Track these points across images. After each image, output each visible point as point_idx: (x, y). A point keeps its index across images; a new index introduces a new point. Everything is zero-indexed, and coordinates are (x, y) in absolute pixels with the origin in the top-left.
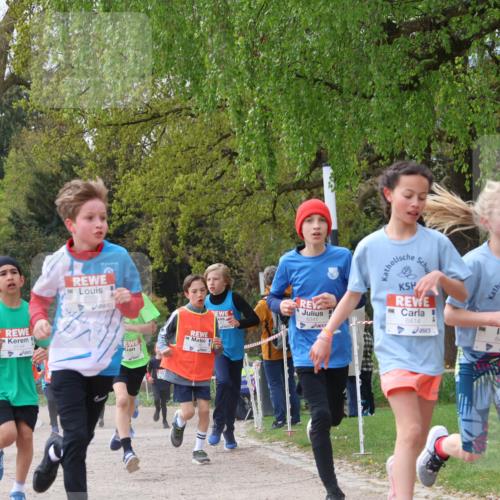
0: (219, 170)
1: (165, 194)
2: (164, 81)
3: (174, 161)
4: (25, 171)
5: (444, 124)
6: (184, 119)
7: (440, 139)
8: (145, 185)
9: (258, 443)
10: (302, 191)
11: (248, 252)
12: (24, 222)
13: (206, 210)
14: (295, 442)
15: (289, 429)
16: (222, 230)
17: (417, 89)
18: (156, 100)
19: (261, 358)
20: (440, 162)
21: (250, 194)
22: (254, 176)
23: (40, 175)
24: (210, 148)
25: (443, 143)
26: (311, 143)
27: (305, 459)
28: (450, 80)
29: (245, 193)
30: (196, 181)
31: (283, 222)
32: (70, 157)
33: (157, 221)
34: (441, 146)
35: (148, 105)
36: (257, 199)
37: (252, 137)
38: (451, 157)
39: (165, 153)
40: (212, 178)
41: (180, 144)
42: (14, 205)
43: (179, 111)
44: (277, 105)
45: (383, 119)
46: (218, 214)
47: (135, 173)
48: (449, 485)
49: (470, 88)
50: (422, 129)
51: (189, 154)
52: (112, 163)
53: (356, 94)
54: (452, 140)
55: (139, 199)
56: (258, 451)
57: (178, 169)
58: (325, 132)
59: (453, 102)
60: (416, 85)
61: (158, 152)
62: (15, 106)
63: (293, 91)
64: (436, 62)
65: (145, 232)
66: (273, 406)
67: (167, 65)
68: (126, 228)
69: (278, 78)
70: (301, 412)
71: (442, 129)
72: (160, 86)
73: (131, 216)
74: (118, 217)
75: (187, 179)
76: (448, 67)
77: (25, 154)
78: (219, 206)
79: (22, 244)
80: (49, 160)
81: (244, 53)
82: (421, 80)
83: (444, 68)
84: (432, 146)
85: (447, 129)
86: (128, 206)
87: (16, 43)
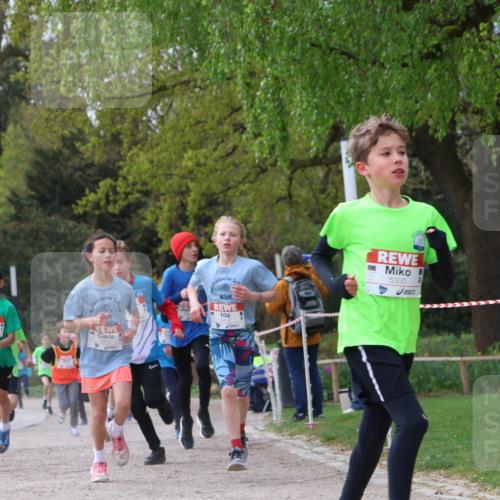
0: (230, 145)
1: (172, 171)
2: (171, 51)
3: (182, 136)
4: (24, 148)
5: (469, 95)
6: (192, 92)
7: (464, 111)
8: (152, 162)
9: (277, 438)
10: (319, 168)
11: (263, 232)
12: (24, 202)
13: (216, 188)
14: (317, 435)
15: (311, 422)
16: (235, 209)
17: (441, 58)
18: (162, 71)
19: (280, 345)
20: (466, 135)
21: (264, 171)
22: (267, 151)
23: (40, 152)
24: (220, 123)
25: (469, 115)
26: (326, 116)
27: (328, 454)
28: (475, 47)
29: (258, 170)
30: (206, 157)
31: (300, 200)
32: (71, 133)
33: (165, 200)
34: (468, 119)
35: (153, 76)
36: (271, 176)
37: (264, 110)
38: (478, 130)
39: (173, 127)
40: (224, 154)
41: (189, 118)
42: (13, 183)
43: (186, 83)
44: (290, 76)
45: (403, 89)
46: (230, 192)
47: (140, 149)
48: (484, 481)
49: (496, 56)
50: (446, 99)
51: (199, 128)
52: (116, 139)
53: (374, 63)
54: (479, 112)
55: (146, 177)
56: (279, 445)
57: (187, 145)
58: (342, 104)
59: (479, 71)
60: (439, 54)
61: (166, 127)
62: (12, 78)
63: (308, 60)
64: (459, 29)
65: (153, 212)
66: (294, 396)
67: (172, 34)
68: (133, 208)
69: (291, 47)
70: (324, 403)
71: (466, 99)
72: (166, 57)
73: (138, 195)
74: (124, 196)
75: (196, 156)
76: (472, 34)
77: (24, 129)
78: (232, 183)
79: (23, 226)
80: (49, 136)
81: (254, 21)
82: (444, 48)
83: (468, 35)
84: (456, 118)
85: (473, 100)
86: (134, 184)
87: (12, 12)
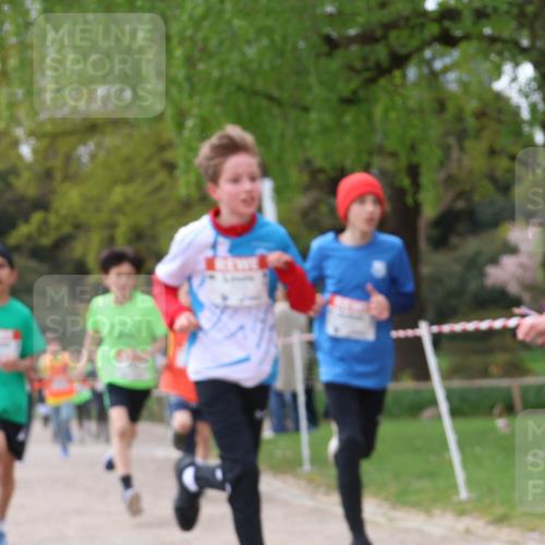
17: (357, 103)
24: (148, 160)
30: (136, 193)
32: (6, 166)
39: (103, 164)
55: (76, 211)
64: (374, 76)
82: (361, 94)
83: (383, 82)
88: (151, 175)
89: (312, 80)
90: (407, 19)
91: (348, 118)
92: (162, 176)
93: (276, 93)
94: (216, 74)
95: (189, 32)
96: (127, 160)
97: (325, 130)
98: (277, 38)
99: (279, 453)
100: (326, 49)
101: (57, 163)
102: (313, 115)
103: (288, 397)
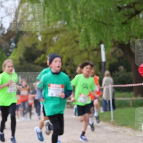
21: (82, 52)
39: (59, 41)
64: (131, 17)
88: (72, 44)
89: (114, 18)
90: (139, 2)
91: (124, 28)
92: (75, 44)
93: (105, 22)
94: (89, 17)
95: (82, 6)
96: (66, 40)
97: (117, 31)
98: (105, 7)
99: (105, 116)
100: (118, 10)
101: (48, 41)
102: (115, 28)
103: (108, 102)
